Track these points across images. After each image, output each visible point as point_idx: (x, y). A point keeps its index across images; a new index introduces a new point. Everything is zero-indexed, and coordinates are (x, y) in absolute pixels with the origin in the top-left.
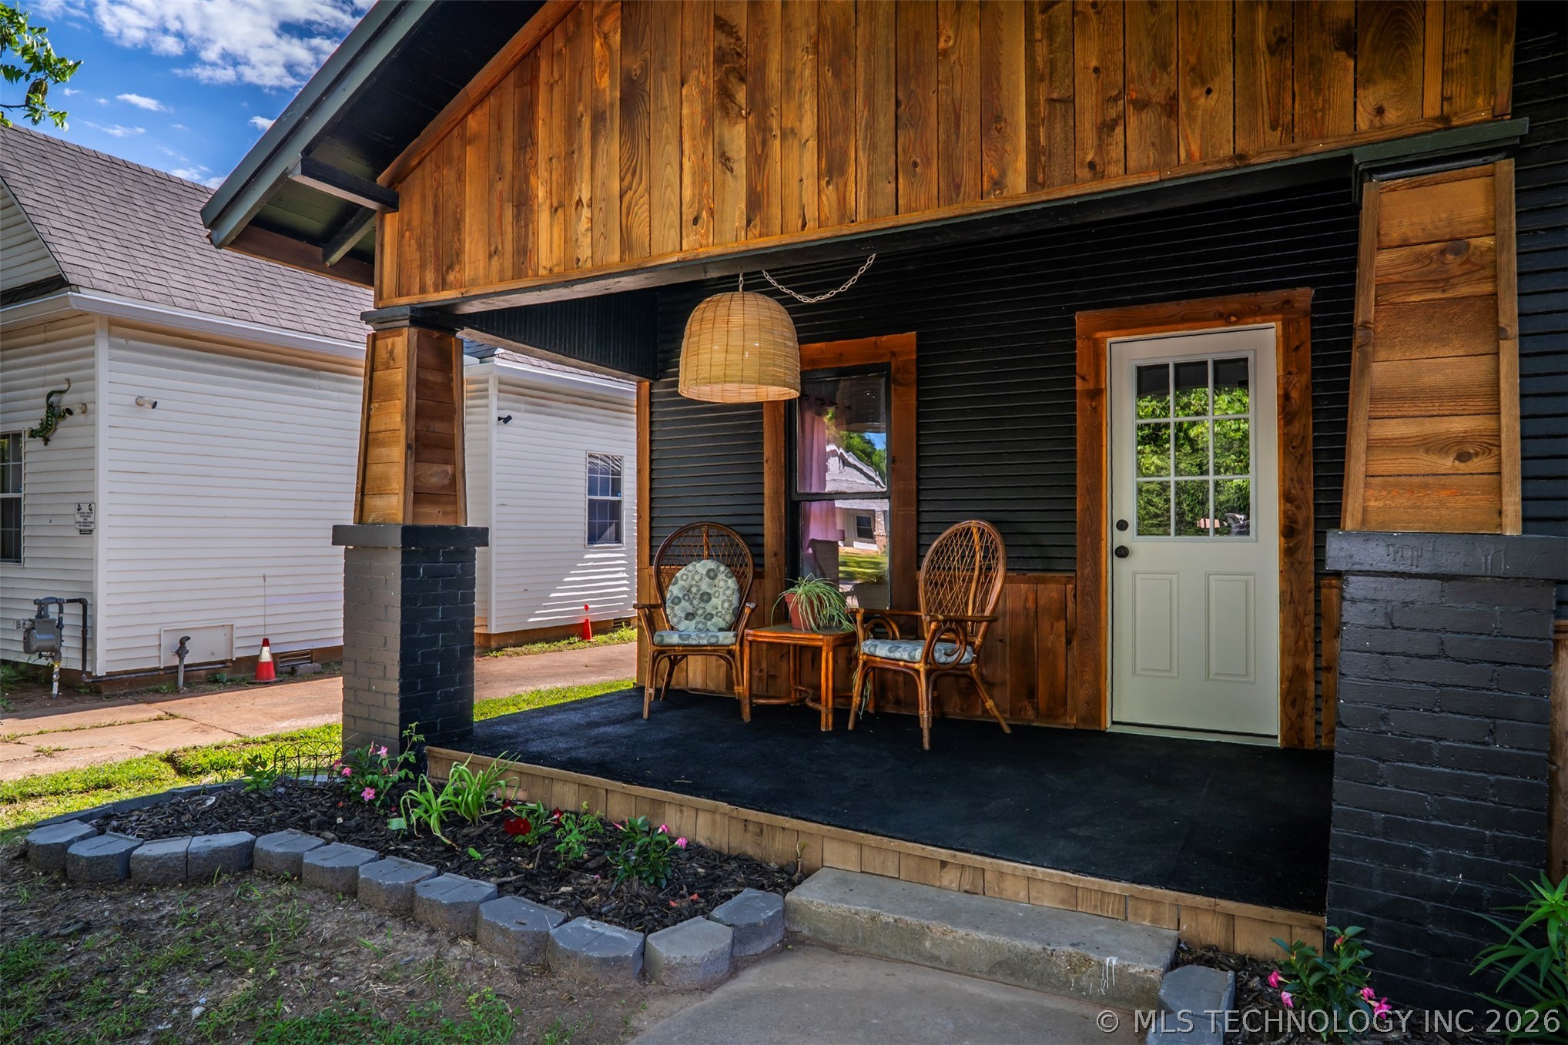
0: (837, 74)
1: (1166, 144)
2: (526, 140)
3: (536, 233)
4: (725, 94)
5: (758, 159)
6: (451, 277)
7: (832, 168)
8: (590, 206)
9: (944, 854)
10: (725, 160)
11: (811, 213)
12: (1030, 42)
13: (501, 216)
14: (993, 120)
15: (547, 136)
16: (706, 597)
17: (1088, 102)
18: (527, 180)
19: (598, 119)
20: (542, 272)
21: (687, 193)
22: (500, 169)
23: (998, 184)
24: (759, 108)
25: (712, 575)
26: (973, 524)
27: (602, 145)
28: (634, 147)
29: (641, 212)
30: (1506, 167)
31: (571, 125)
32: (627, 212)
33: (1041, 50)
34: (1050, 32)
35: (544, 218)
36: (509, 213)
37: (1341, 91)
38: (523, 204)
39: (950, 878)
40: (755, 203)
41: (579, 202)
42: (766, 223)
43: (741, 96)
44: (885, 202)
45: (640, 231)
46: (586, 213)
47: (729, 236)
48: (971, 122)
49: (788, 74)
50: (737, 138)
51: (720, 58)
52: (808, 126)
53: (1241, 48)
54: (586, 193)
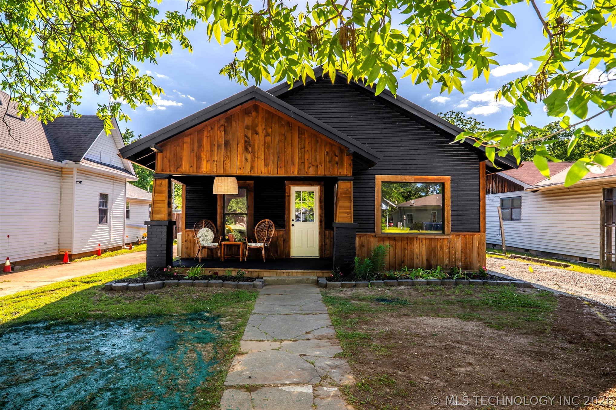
0: (268, 150)
1: (316, 171)
2: (200, 146)
3: (202, 164)
4: (246, 149)
5: (253, 161)
6: (179, 170)
7: (266, 165)
8: (216, 161)
10: (247, 160)
11: (263, 172)
12: (298, 153)
13: (193, 160)
14: (293, 163)
15: (206, 146)
16: (206, 236)
17: (306, 164)
18: (200, 154)
19: (219, 146)
20: (204, 172)
21: (238, 164)
22: (193, 150)
23: (293, 172)
24: (253, 152)
25: (207, 231)
26: (267, 220)
27: (219, 151)
28: (227, 154)
29: (228, 165)
30: (352, 182)
31: (212, 145)
32: (225, 165)
33: (300, 155)
34: (301, 153)
35: (205, 162)
36: (195, 159)
37: (336, 169)
38: (199, 158)
39: (285, 274)
40: (252, 168)
41: (214, 161)
42: (254, 171)
43: (250, 149)
44: (275, 172)
45: (228, 168)
46: (215, 163)
47: (247, 173)
48: (289, 163)
49: (259, 148)
50: (249, 156)
51: (246, 142)
52: (263, 157)
53: (325, 161)
54: (215, 159)
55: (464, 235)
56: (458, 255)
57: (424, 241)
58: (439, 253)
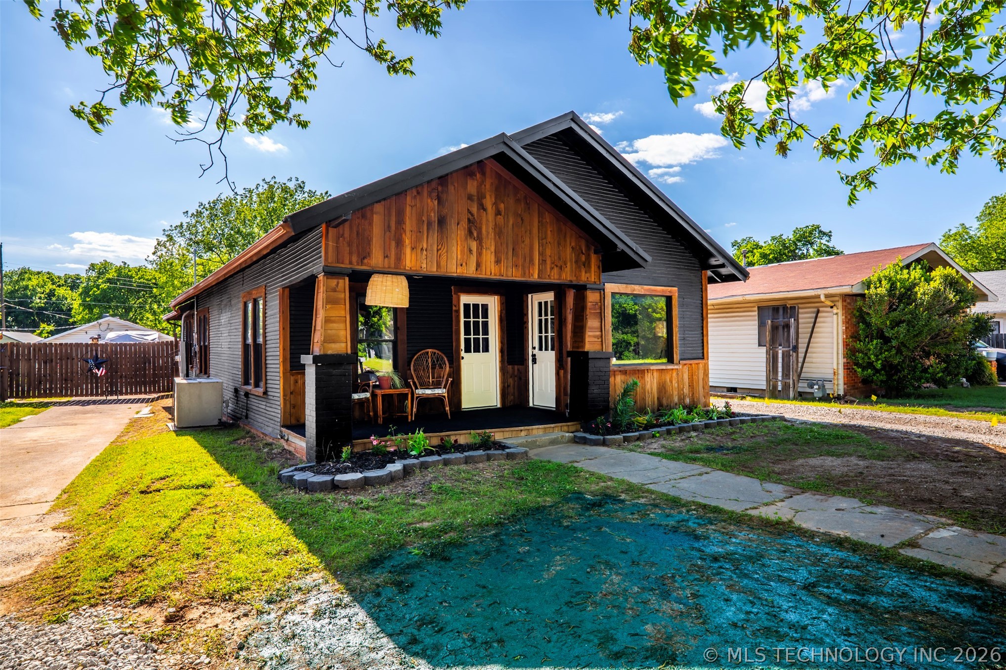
0: (499, 237)
1: (560, 275)
2: (400, 222)
3: (404, 254)
4: (470, 233)
5: (479, 254)
6: (365, 261)
7: (498, 262)
8: (426, 250)
9: (522, 428)
10: (470, 251)
11: (493, 272)
12: (539, 246)
13: (390, 245)
14: (532, 261)
15: (409, 224)
17: (548, 262)
18: (401, 235)
19: (429, 224)
20: (407, 268)
21: (459, 257)
22: (389, 227)
23: (532, 275)
24: (479, 239)
26: (430, 350)
27: (431, 232)
28: (442, 238)
29: (444, 258)
31: (420, 221)
32: (439, 256)
33: (541, 248)
34: (542, 246)
35: (408, 251)
36: (393, 244)
37: (583, 273)
38: (399, 243)
40: (478, 265)
41: (422, 249)
42: (481, 271)
43: (475, 234)
44: (510, 274)
45: (443, 263)
46: (425, 252)
47: (471, 272)
48: (528, 260)
49: (488, 233)
50: (474, 245)
51: (469, 220)
52: (493, 248)
53: (571, 260)
54: (425, 246)
55: (691, 364)
56: (686, 390)
57: (655, 374)
58: (669, 389)
